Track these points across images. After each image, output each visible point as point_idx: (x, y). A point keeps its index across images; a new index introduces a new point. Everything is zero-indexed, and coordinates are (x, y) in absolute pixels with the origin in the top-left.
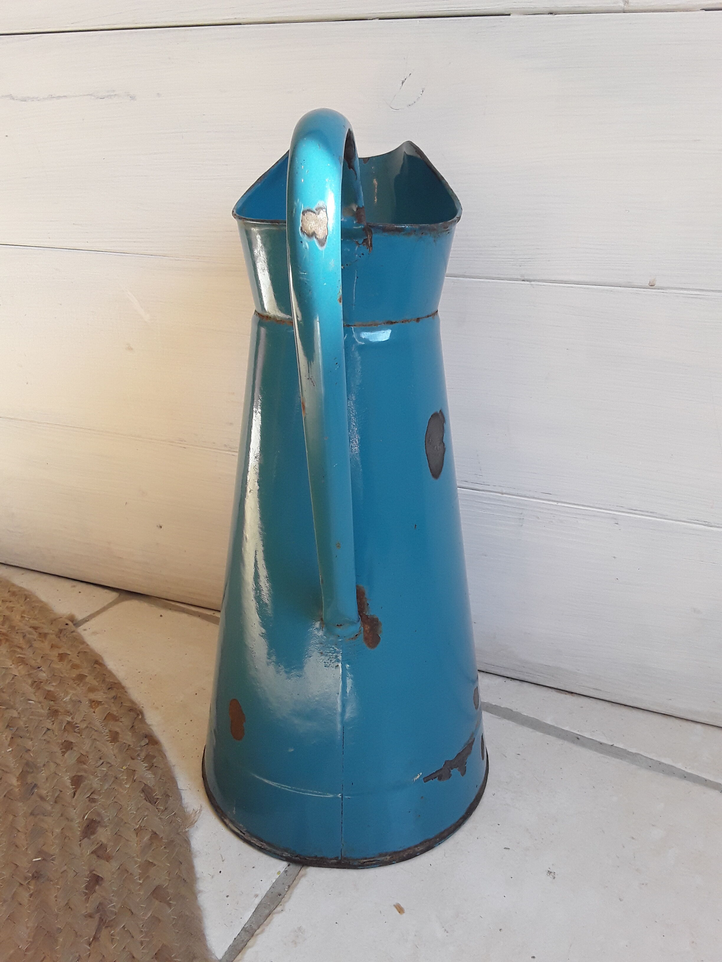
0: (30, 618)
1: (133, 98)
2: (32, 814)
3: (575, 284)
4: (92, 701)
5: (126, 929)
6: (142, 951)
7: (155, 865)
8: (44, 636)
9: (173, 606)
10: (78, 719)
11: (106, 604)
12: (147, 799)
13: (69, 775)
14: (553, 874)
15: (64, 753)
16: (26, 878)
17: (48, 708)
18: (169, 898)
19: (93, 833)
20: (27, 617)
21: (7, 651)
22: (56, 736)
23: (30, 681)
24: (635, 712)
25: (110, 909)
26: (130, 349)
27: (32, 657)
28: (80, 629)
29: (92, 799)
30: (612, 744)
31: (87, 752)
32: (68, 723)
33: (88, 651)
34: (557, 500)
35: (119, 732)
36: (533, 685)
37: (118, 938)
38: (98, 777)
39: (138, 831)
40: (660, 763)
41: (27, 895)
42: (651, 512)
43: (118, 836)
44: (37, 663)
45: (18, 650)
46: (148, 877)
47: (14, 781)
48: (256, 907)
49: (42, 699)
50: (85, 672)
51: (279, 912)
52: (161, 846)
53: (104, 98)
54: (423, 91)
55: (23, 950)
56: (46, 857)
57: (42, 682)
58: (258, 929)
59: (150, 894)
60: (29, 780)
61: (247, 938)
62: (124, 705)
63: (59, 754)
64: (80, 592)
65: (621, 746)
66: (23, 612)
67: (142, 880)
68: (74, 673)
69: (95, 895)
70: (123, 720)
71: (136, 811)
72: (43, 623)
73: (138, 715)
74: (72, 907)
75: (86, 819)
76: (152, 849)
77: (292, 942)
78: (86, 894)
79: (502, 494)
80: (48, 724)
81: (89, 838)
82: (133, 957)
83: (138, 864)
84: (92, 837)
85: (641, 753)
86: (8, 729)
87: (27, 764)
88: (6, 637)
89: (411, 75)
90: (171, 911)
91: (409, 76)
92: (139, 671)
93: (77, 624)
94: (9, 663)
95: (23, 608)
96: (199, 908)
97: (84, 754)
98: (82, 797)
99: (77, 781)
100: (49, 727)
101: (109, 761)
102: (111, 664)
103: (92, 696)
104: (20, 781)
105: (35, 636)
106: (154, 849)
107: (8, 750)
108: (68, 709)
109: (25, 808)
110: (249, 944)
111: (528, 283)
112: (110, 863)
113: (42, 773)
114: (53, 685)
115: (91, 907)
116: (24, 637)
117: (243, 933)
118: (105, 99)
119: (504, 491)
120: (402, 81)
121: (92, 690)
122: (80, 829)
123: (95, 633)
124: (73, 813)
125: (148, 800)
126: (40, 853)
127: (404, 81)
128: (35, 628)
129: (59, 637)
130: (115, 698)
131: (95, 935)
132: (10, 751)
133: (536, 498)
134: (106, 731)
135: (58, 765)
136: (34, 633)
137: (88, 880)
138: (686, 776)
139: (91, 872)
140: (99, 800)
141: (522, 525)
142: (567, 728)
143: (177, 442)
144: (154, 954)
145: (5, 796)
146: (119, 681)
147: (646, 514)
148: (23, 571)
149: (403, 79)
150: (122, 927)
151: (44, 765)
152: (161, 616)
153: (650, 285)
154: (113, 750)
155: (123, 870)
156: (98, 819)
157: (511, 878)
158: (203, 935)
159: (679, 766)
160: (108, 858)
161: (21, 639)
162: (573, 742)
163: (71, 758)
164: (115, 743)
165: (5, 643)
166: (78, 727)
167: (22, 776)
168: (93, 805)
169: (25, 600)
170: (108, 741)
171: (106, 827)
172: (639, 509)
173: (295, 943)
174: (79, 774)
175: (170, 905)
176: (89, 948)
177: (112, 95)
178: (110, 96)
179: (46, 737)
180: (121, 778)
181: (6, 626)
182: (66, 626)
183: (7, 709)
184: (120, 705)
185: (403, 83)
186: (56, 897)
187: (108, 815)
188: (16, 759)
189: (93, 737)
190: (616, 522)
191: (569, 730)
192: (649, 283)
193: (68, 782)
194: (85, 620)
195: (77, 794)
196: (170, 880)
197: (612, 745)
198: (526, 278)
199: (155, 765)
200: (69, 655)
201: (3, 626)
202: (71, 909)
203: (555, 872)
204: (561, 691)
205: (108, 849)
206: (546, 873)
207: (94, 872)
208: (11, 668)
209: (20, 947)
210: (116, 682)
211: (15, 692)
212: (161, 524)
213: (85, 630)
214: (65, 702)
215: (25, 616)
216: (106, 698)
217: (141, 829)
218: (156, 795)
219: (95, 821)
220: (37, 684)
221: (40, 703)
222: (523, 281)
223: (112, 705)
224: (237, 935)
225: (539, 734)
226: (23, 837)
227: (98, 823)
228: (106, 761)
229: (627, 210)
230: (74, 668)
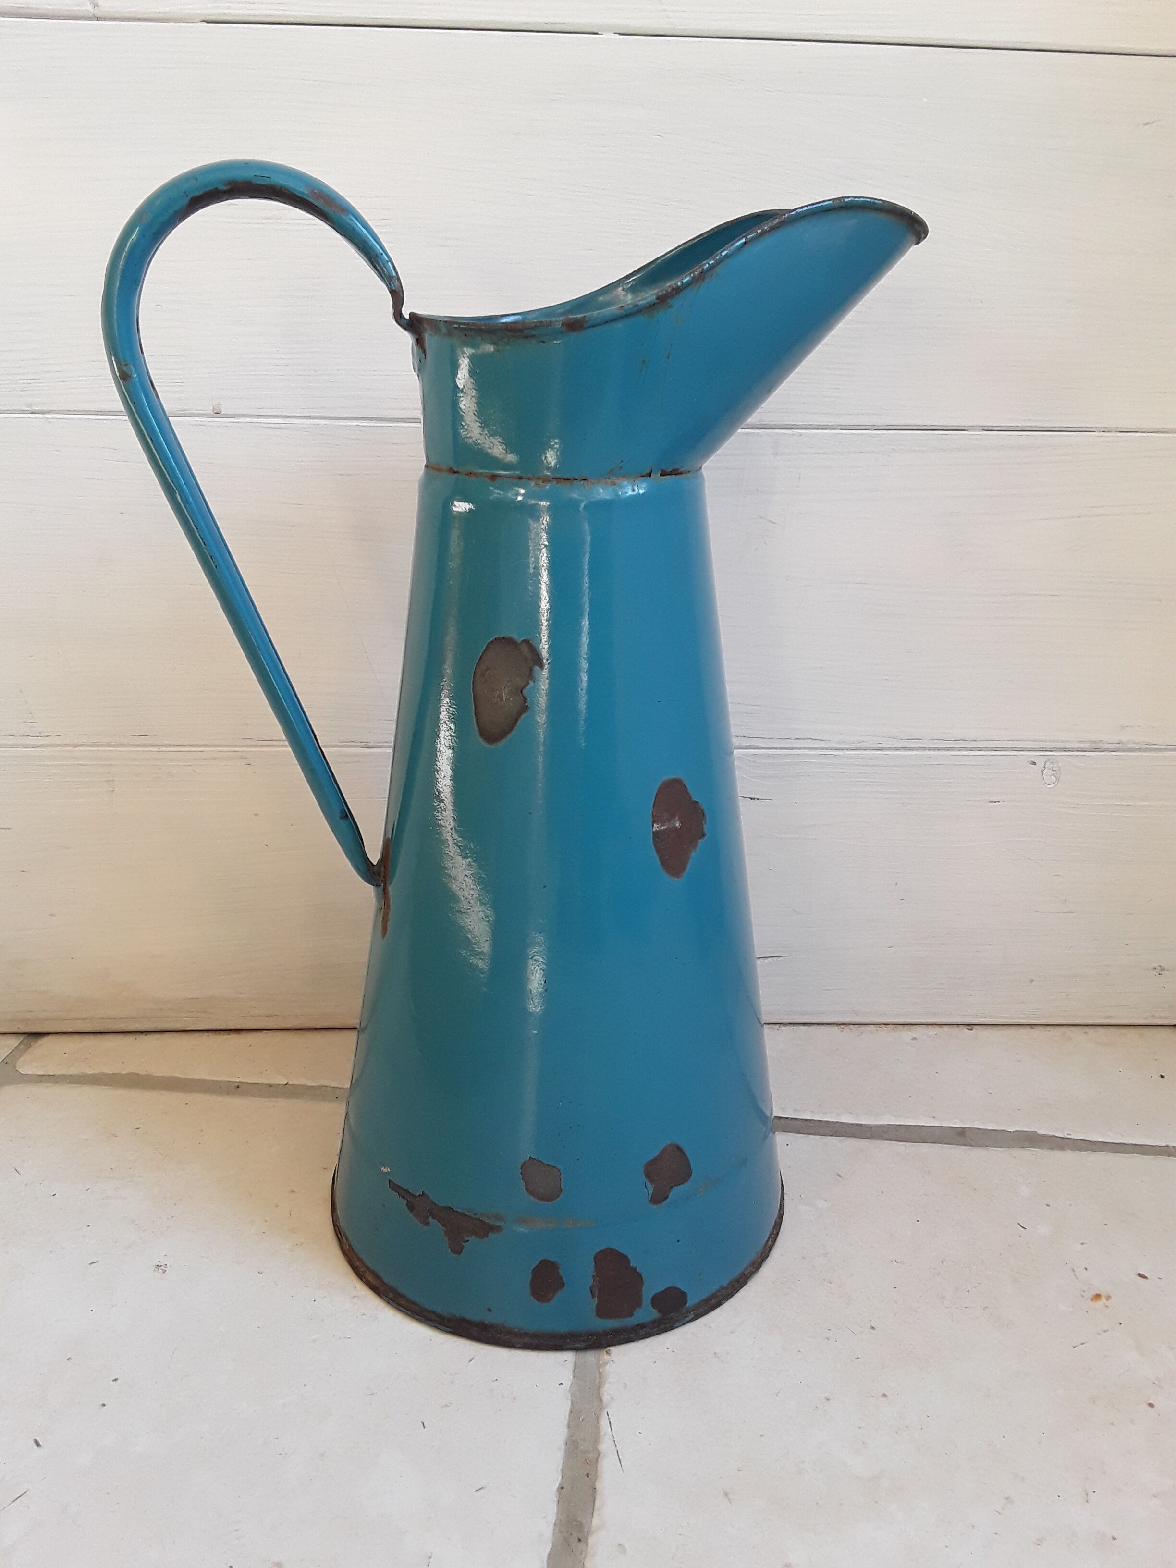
111: (40, 416)
192: (212, 409)
198: (35, 408)
222: (32, 413)
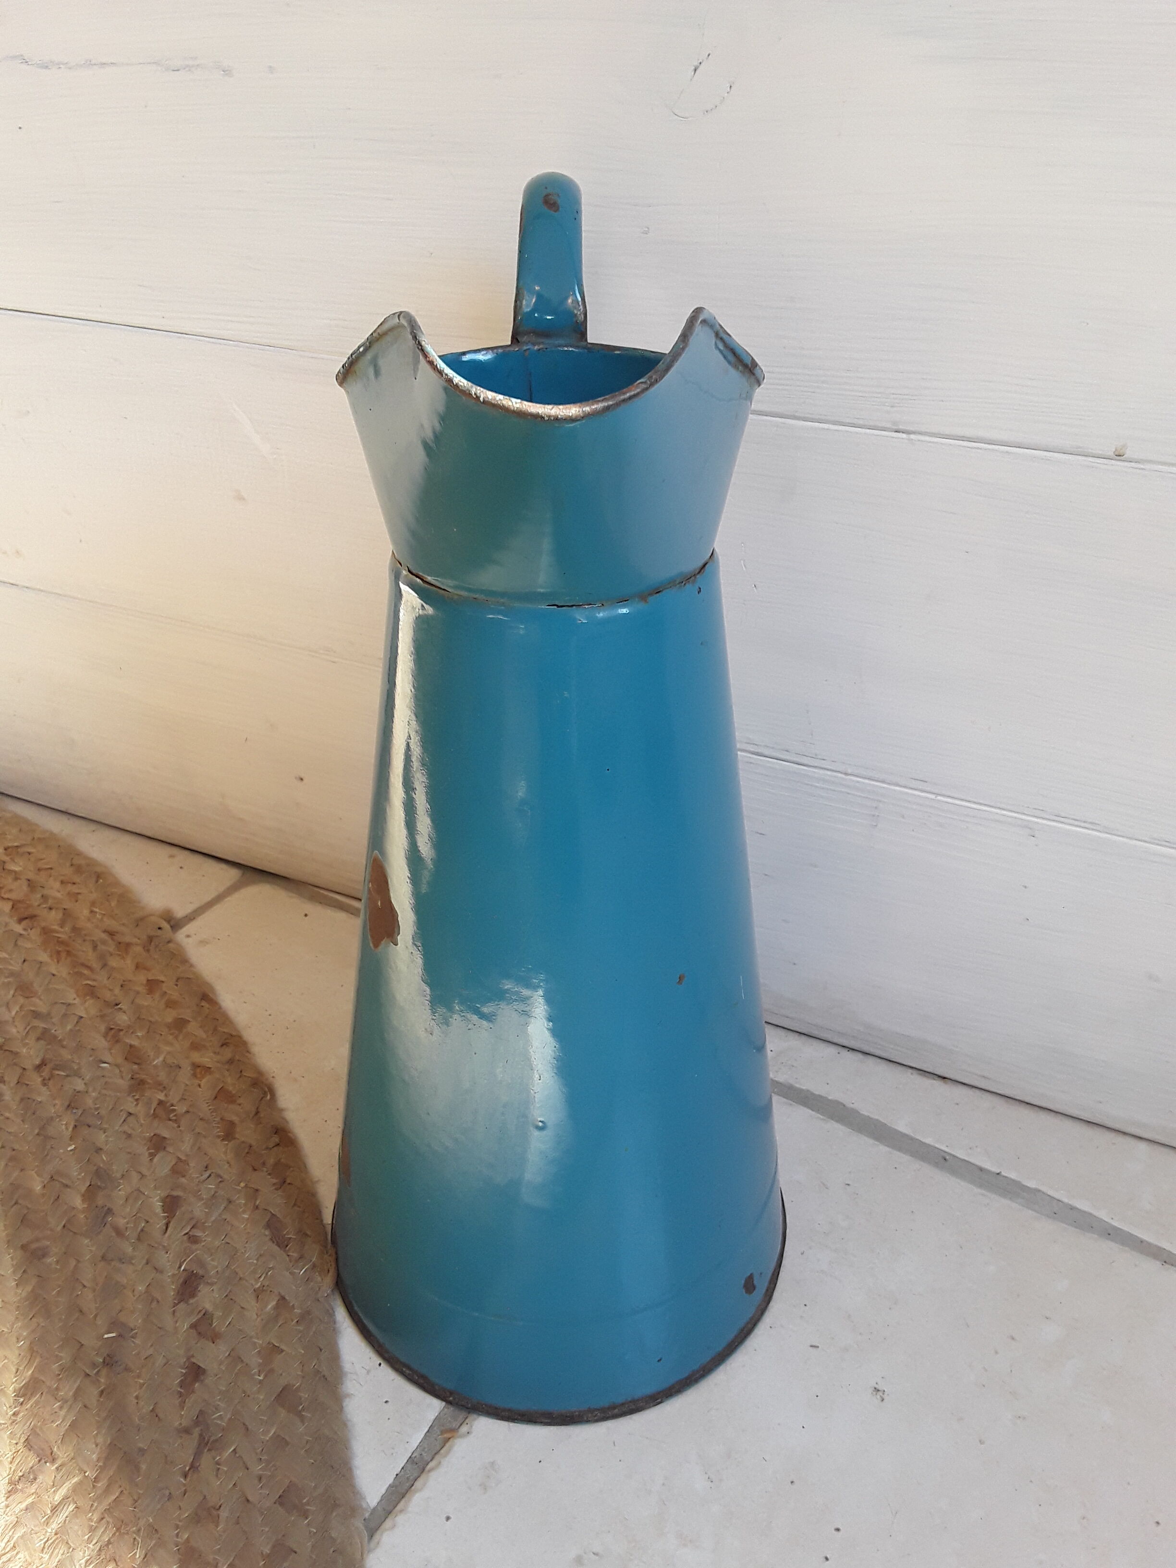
0: (104, 914)
1: (227, 72)
2: (103, 1258)
3: (985, 443)
4: (195, 1066)
5: (237, 1455)
6: (260, 1491)
7: (282, 1351)
8: (124, 948)
9: (326, 897)
10: (174, 1097)
11: (222, 889)
12: (274, 1240)
13: (159, 1194)
14: (880, 1393)
15: (152, 1156)
16: (94, 1365)
17: (130, 1075)
18: (301, 1407)
19: (193, 1295)
20: (99, 913)
21: (69, 973)
22: (141, 1125)
23: (103, 1028)
24: (1043, 1116)
25: (215, 1421)
26: (241, 498)
27: (107, 985)
28: (180, 936)
29: (193, 1236)
30: (998, 1172)
31: (187, 1155)
32: (160, 1103)
33: (191, 976)
34: (936, 791)
35: (237, 1122)
36: (883, 1061)
37: (225, 1469)
38: (203, 1199)
39: (258, 1293)
40: (1072, 1208)
41: (96, 1392)
42: (1091, 823)
43: (229, 1300)
44: (115, 995)
45: (86, 972)
46: (272, 1371)
47: (78, 1202)
48: (431, 1424)
49: (120, 1060)
50: (187, 1014)
51: (462, 1436)
52: (292, 1321)
53: (178, 70)
54: (731, 87)
55: (90, 1478)
56: (124, 1332)
57: (122, 1030)
58: (431, 1460)
59: (274, 1400)
60: (100, 1201)
61: (416, 1475)
62: (245, 1074)
63: (145, 1158)
64: (181, 868)
65: (1013, 1175)
66: (93, 904)
67: (262, 1376)
68: (170, 1016)
69: (193, 1397)
70: (240, 1101)
71: (257, 1260)
72: (123, 924)
73: (265, 1093)
74: (161, 1415)
75: (183, 1270)
76: (279, 1324)
77: (480, 1485)
78: (180, 1395)
79: (846, 774)
80: (129, 1105)
81: (187, 1302)
82: (248, 1501)
83: (257, 1348)
84: (191, 1301)
85: (1043, 1189)
86: (69, 1112)
87: (98, 1173)
88: (67, 949)
89: (710, 56)
90: (305, 1428)
91: (707, 59)
92: (269, 1012)
93: (176, 924)
94: (71, 996)
95: (94, 896)
96: (345, 1424)
97: (183, 1158)
98: (177, 1233)
99: (171, 1205)
100: (131, 1111)
101: (221, 1173)
102: (228, 1001)
103: (196, 1057)
104: (87, 1203)
105: (112, 948)
106: (283, 1324)
107: (69, 1149)
108: (160, 1079)
109: (93, 1249)
110: (418, 1484)
111: (904, 436)
112: (216, 1345)
113: (120, 1190)
114: (137, 1036)
115: (185, 1417)
116: (95, 947)
117: (409, 1466)
118: (180, 72)
119: (849, 771)
120: (694, 66)
121: (196, 1046)
122: (174, 1287)
123: (203, 943)
124: (164, 1259)
125: (275, 1242)
126: (114, 1324)
127: (698, 67)
128: (111, 934)
129: (148, 951)
130: (231, 1061)
131: (193, 1462)
132: (71, 1150)
133: (901, 786)
134: (216, 1119)
135: (143, 1176)
136: (110, 942)
137: (184, 1371)
138: (1111, 1233)
139: (188, 1359)
140: (203, 1239)
141: (876, 826)
142: (928, 1141)
143: (321, 651)
144: (277, 1497)
145: (64, 1226)
146: (239, 1031)
147: (1083, 824)
148: (93, 827)
149: (696, 63)
150: (232, 1452)
151: (123, 1176)
152: (306, 915)
153: (1117, 453)
154: (225, 1153)
155: (235, 1358)
156: (201, 1272)
157: (816, 1397)
158: (350, 1470)
159: (1103, 1215)
160: (214, 1338)
161: (90, 950)
162: (936, 1165)
163: (163, 1165)
164: (229, 1141)
165: (66, 959)
166: (174, 1110)
167: (90, 1193)
168: (194, 1247)
169: (97, 882)
170: (219, 1137)
171: (212, 1284)
172: (1073, 817)
173: (484, 1487)
174: (175, 1193)
175: (302, 1419)
176: (184, 1482)
177: (193, 66)
178: (189, 68)
179: (125, 1128)
180: (237, 1202)
181: (67, 929)
182: (159, 931)
183: (67, 1076)
184: (238, 1075)
185: (695, 70)
186: (137, 1397)
187: (215, 1265)
188: (79, 1164)
189: (197, 1130)
190: (1033, 834)
191: (932, 1144)
192: (1114, 450)
193: (158, 1205)
194: (190, 918)
195: (171, 1225)
196: (303, 1377)
197: (998, 1174)
198: (901, 427)
199: (288, 1181)
200: (163, 982)
201: (61, 927)
202: (159, 1418)
203: (886, 1390)
204: (927, 1074)
205: (214, 1321)
206: (870, 1391)
207: (193, 1360)
208: (75, 1004)
209: (87, 1474)
210: (234, 1033)
211: (80, 1047)
212: (302, 776)
213: (188, 936)
214: (156, 1067)
215: (97, 910)
216: (218, 1062)
217: (263, 1291)
218: (288, 1233)
219: (196, 1275)
220: (114, 1034)
221: (117, 1066)
222: (895, 431)
223: (227, 1073)
224: (400, 1469)
225: (883, 1149)
226: (91, 1296)
227: (200, 1278)
228: (216, 1173)
229: (1084, 322)
230: (170, 1007)
